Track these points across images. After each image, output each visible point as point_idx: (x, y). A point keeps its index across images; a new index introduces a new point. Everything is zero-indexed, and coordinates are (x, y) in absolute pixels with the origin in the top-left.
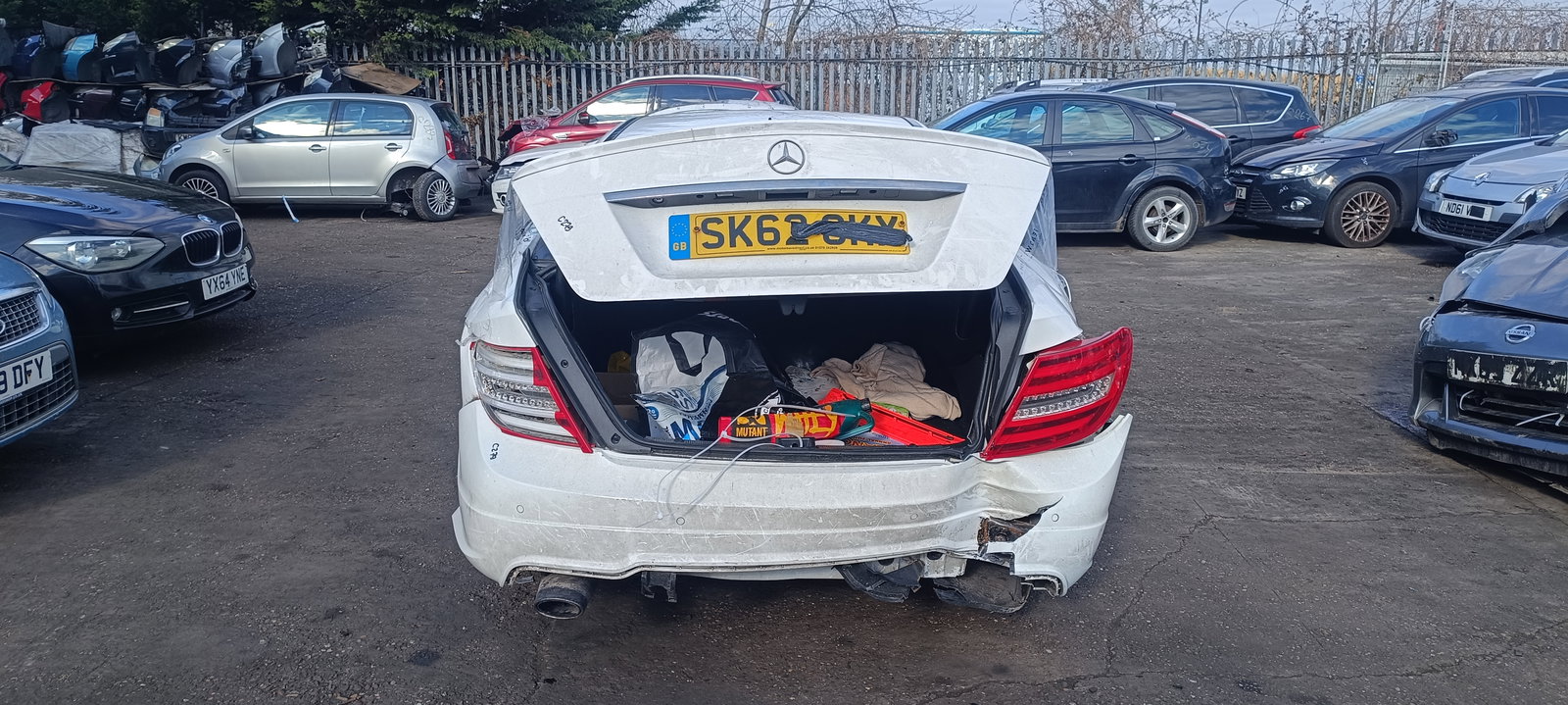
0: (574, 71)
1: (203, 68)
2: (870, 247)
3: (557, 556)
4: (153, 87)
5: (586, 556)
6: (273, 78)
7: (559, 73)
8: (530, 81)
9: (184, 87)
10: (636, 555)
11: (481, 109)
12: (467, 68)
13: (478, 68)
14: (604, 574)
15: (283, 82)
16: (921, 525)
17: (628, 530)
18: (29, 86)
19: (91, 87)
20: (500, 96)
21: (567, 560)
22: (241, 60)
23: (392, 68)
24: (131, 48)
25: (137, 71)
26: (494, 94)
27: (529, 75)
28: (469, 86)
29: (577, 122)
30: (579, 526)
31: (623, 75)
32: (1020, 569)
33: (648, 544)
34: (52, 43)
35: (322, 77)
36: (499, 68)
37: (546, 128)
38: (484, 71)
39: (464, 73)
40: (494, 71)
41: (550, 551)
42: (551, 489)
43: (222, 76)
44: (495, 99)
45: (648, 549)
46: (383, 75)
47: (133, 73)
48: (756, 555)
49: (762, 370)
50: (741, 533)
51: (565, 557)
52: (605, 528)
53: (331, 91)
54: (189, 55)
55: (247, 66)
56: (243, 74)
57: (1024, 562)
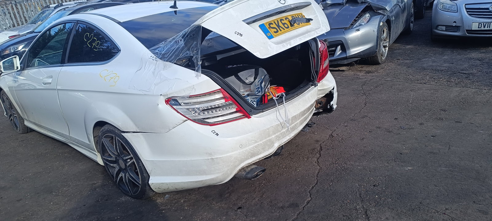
3: (254, 156)
5: (263, 151)
10: (277, 143)
14: (268, 155)
17: (273, 136)
21: (258, 156)
30: (260, 142)
33: (278, 138)
41: (253, 155)
42: (249, 134)
45: (279, 140)
51: (257, 156)
52: (267, 139)
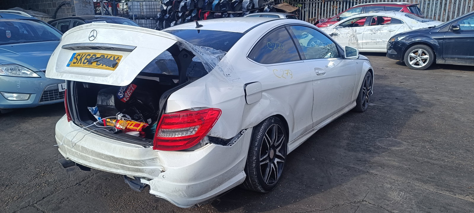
0: (345, 3)
1: (241, 7)
2: (106, 67)
4: (229, 12)
6: (257, 9)
7: (340, 4)
8: (331, 7)
9: (236, 12)
11: (315, 16)
12: (312, 4)
13: (315, 3)
15: (259, 9)
16: (134, 167)
18: (205, 13)
19: (217, 12)
20: (321, 12)
22: (249, 4)
23: (291, 5)
24: (225, 2)
25: (226, 8)
26: (319, 11)
27: (330, 5)
28: (312, 9)
29: (336, 20)
31: (355, 3)
32: (152, 192)
34: (210, 2)
35: (268, 8)
36: (321, 3)
37: (326, 22)
38: (317, 4)
39: (311, 5)
40: (320, 4)
43: (244, 8)
44: (319, 13)
46: (287, 6)
47: (225, 9)
48: (90, 163)
49: (113, 105)
50: (86, 155)
53: (269, 12)
54: (237, 3)
55: (251, 6)
56: (250, 8)
57: (153, 190)
